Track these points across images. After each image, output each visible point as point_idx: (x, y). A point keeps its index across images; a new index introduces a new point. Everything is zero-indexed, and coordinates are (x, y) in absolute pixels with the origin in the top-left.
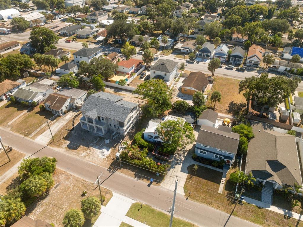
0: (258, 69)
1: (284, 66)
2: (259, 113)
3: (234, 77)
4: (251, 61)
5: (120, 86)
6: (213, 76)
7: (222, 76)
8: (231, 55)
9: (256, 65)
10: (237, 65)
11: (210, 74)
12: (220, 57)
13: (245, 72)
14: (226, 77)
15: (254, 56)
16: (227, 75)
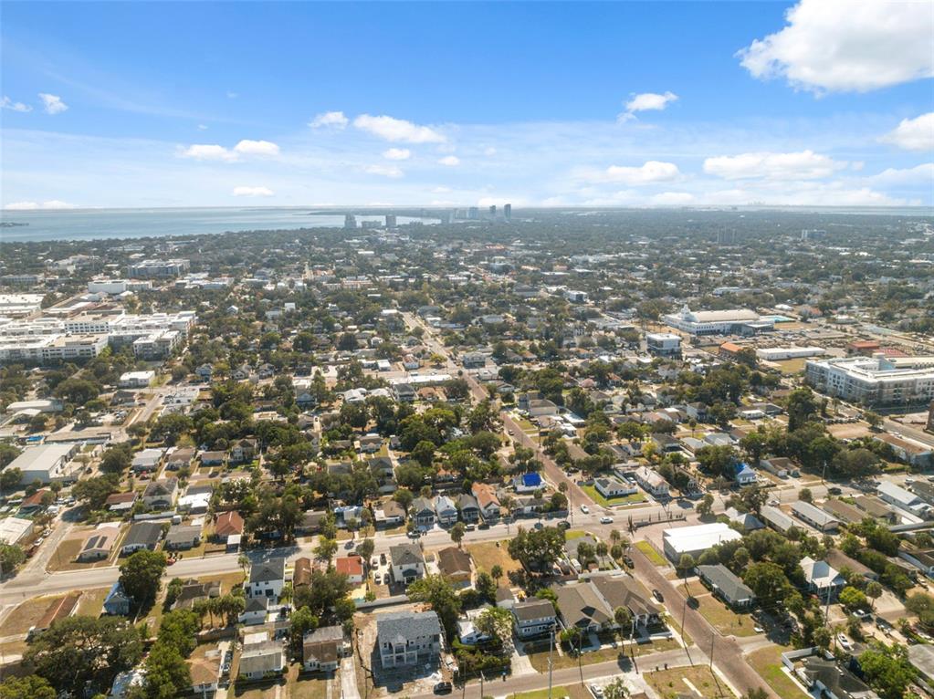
0: (501, 518)
1: (528, 505)
2: (542, 574)
3: (485, 539)
4: (489, 510)
5: (369, 603)
6: (460, 547)
7: (470, 543)
8: (462, 509)
9: (497, 513)
10: (475, 521)
11: (456, 545)
12: (449, 517)
13: (491, 527)
14: (474, 543)
15: (491, 503)
16: (475, 540)
